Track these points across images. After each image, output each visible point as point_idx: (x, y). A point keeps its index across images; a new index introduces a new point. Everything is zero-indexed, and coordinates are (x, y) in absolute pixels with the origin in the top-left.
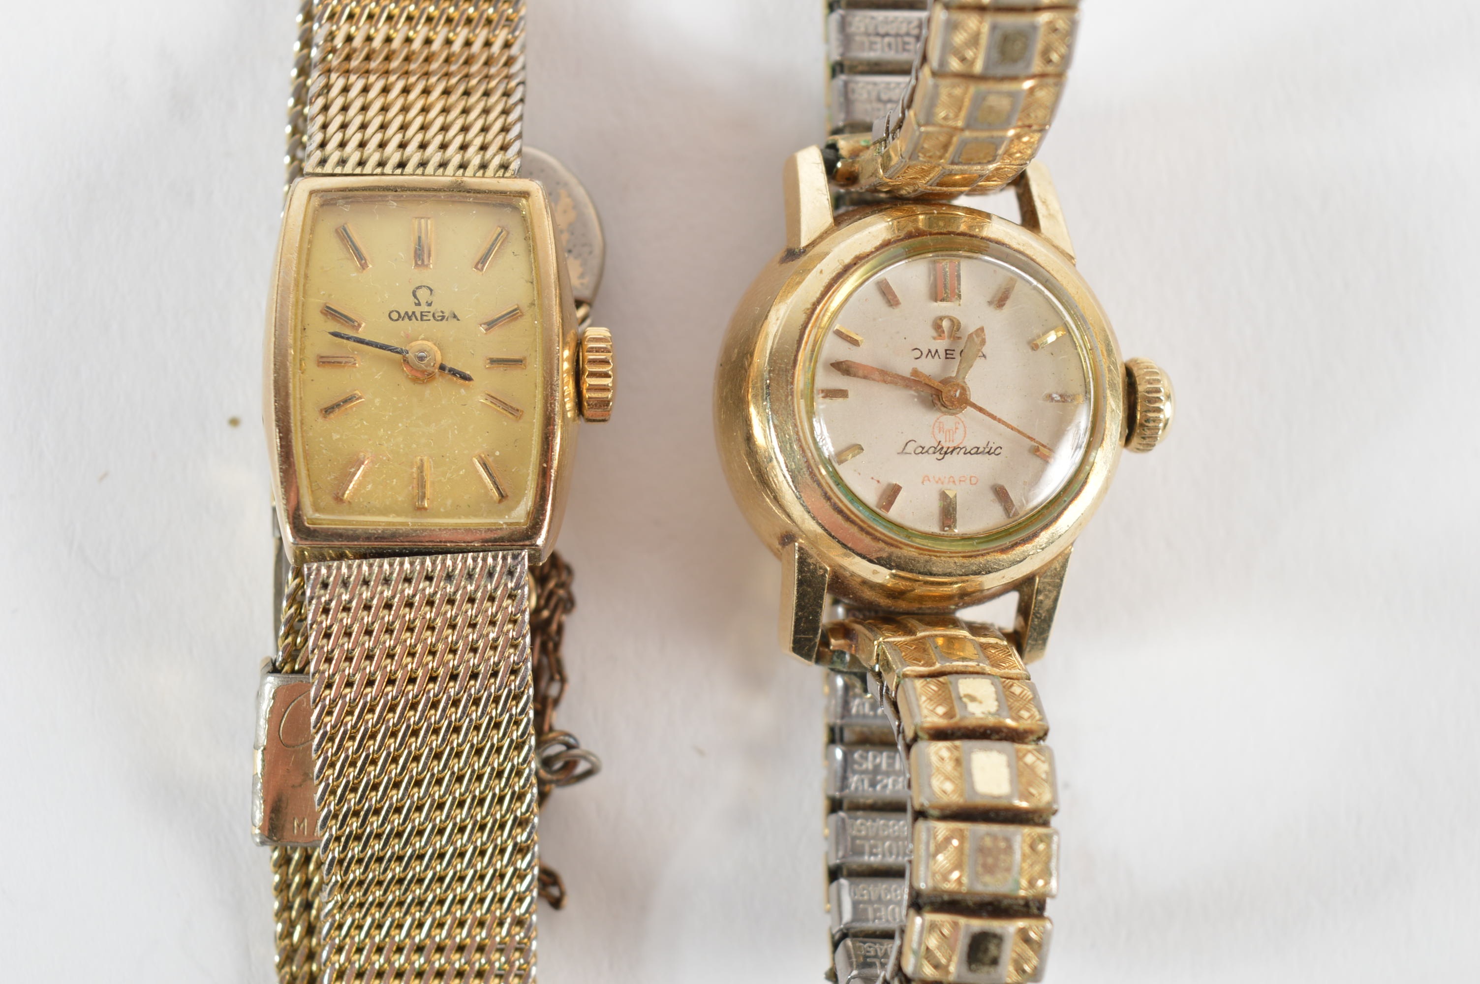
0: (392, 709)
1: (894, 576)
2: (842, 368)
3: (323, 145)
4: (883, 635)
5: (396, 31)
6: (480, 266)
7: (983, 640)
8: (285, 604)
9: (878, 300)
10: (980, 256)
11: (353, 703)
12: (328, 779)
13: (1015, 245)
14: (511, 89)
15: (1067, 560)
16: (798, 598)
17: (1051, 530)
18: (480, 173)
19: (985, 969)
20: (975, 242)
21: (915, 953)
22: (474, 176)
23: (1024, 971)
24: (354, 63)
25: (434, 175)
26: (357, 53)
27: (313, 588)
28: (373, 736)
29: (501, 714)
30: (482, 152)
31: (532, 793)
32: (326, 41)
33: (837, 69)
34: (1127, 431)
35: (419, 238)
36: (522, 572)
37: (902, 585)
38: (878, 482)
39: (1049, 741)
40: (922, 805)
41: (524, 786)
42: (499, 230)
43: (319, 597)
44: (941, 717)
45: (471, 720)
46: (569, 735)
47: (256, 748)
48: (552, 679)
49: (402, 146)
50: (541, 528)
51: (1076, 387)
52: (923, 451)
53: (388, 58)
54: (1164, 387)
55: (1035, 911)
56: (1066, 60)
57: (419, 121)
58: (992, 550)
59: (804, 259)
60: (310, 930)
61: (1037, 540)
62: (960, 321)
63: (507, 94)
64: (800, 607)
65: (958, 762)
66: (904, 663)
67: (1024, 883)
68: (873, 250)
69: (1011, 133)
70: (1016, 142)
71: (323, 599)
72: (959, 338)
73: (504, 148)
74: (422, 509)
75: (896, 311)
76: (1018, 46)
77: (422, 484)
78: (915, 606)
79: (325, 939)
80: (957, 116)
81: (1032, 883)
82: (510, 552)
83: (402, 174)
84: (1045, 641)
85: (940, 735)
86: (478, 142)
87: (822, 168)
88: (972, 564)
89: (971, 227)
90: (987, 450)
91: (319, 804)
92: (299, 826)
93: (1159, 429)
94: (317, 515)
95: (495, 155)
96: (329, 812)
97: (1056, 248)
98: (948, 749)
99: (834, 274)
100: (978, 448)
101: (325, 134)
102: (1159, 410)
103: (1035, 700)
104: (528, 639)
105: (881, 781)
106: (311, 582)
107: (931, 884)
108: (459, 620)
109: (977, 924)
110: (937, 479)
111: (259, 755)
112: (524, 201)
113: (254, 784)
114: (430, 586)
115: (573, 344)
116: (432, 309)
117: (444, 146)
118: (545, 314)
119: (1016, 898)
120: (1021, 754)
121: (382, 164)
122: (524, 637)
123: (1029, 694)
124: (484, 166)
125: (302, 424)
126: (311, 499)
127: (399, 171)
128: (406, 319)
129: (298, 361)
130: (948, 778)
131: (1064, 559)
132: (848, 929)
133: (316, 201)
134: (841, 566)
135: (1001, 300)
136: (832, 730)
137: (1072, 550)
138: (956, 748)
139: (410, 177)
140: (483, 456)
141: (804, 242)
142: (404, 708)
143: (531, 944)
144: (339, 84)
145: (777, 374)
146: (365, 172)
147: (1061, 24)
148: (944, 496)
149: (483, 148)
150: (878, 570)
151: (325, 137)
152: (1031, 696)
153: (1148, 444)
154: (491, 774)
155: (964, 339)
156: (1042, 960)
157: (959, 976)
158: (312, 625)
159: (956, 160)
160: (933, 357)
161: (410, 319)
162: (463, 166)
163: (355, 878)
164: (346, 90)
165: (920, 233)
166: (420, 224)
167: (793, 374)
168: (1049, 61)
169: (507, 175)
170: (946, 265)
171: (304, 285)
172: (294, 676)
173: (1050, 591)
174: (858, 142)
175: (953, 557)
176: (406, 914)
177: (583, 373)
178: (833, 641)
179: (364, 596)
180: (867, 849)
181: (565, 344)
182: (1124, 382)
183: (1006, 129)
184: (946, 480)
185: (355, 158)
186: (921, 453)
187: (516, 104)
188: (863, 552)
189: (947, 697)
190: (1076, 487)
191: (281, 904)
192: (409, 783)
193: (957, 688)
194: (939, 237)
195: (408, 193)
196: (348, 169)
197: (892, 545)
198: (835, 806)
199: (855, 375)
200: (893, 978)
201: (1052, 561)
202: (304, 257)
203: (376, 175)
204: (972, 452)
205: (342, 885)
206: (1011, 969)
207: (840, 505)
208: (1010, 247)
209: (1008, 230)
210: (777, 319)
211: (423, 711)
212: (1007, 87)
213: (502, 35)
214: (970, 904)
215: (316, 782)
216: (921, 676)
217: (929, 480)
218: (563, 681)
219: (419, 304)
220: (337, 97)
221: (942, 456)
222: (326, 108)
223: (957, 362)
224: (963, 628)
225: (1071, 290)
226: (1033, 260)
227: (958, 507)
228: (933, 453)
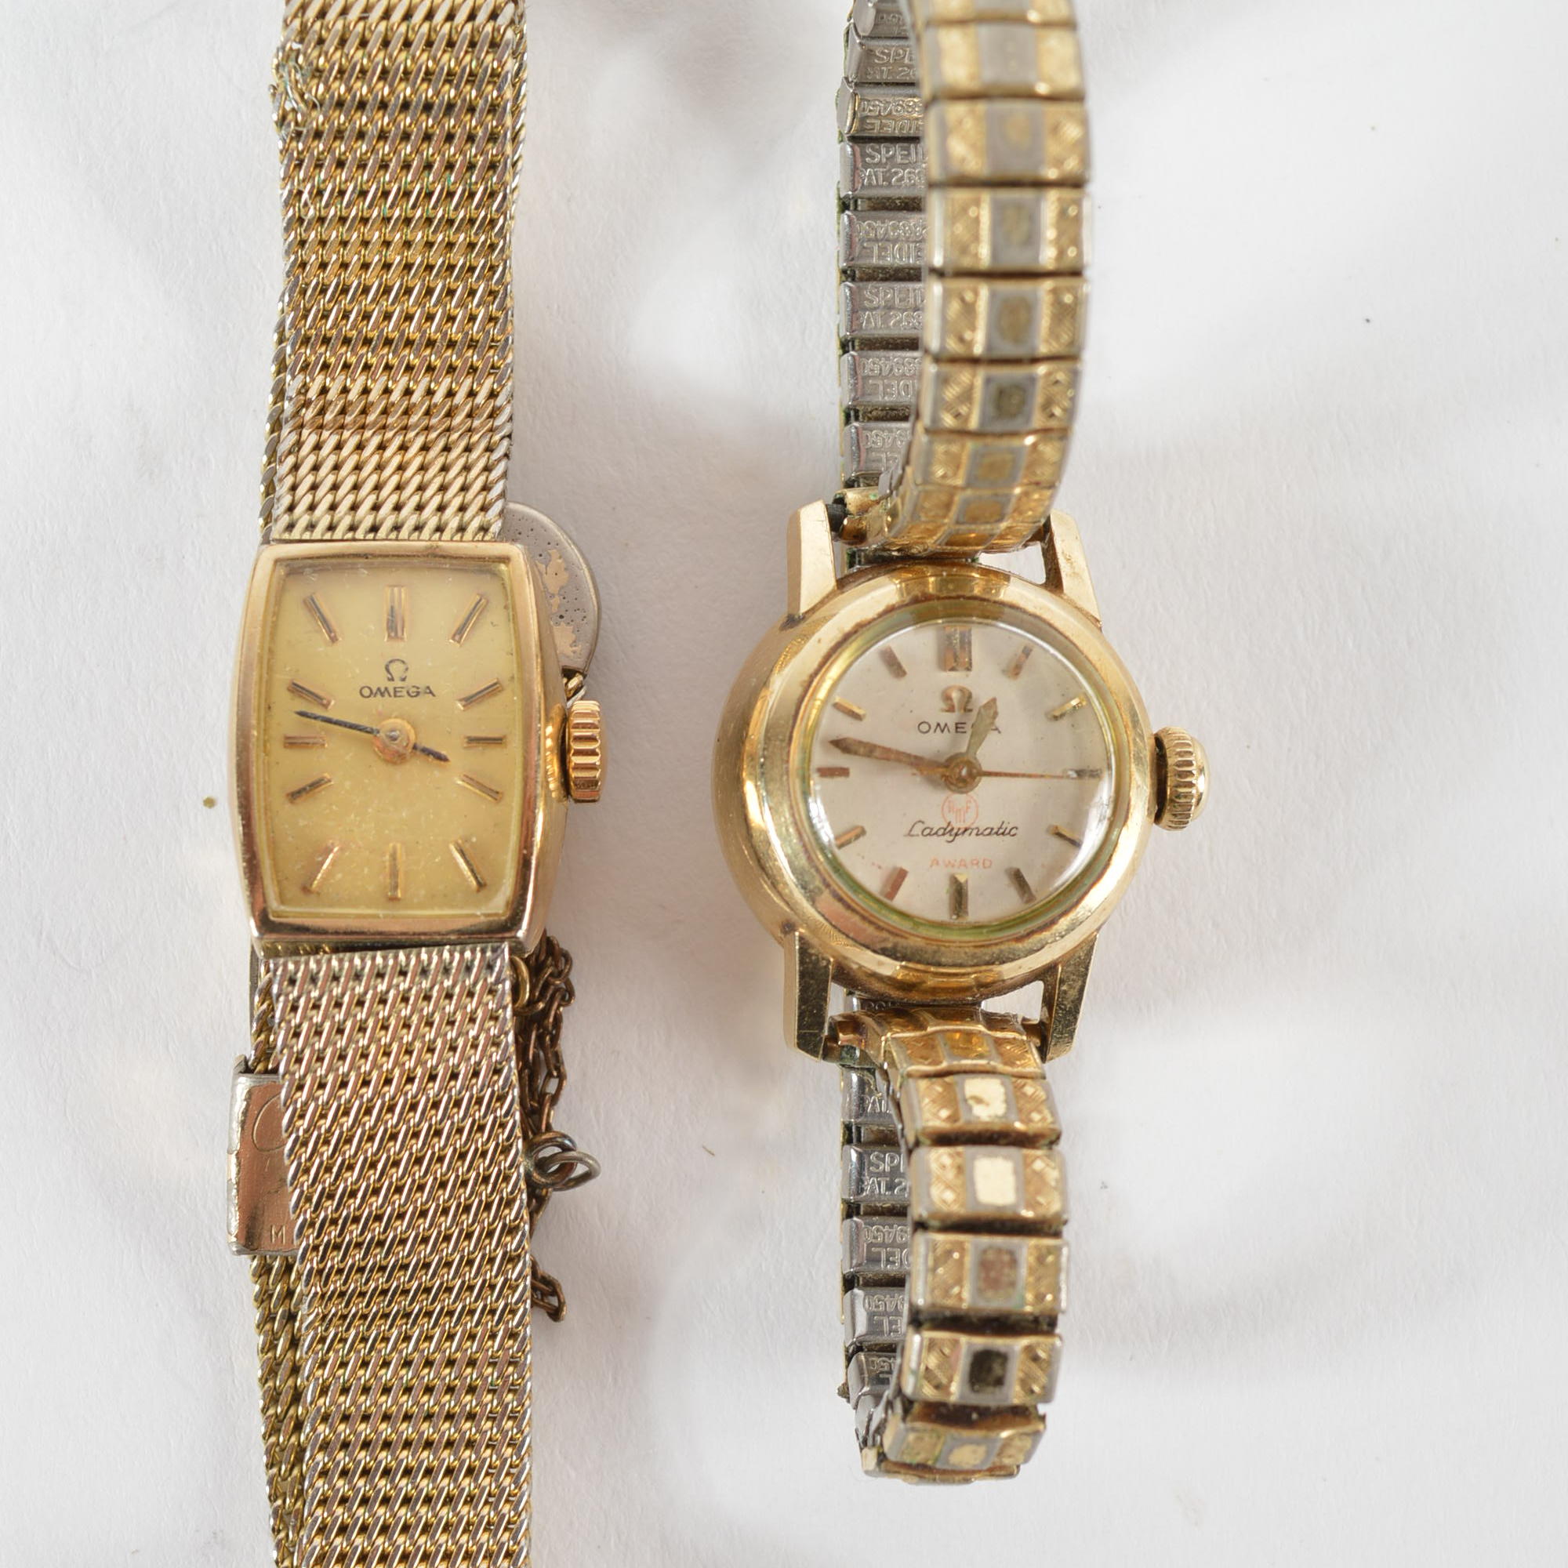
0: (368, 1112)
1: (902, 967)
2: (841, 745)
3: (291, 508)
4: (891, 1030)
5: (374, 381)
6: (457, 638)
7: (999, 1034)
8: (257, 999)
9: (882, 670)
10: (994, 622)
11: (327, 1105)
12: (302, 1185)
13: (1030, 609)
14: (495, 443)
15: (1092, 948)
16: (801, 991)
17: (1071, 916)
18: (458, 537)
19: (990, 1389)
20: (990, 607)
21: (915, 1373)
22: (452, 540)
23: (1032, 1392)
24: (329, 417)
25: (409, 540)
26: (332, 407)
27: (281, 984)
28: (349, 1141)
29: (485, 1116)
30: (460, 514)
31: (521, 1200)
32: (299, 393)
33: (850, 415)
34: (1157, 808)
35: (392, 608)
36: (502, 967)
37: (911, 977)
38: (880, 867)
39: (1062, 1146)
40: (921, 1216)
41: (512, 1192)
42: (478, 598)
43: (287, 995)
44: (944, 1121)
45: (453, 1123)
46: (565, 1136)
47: (230, 1152)
48: (550, 1075)
49: (376, 508)
50: (521, 920)
51: (1097, 763)
52: (931, 833)
53: (364, 412)
54: (1197, 758)
55: (1045, 1327)
56: (1070, 413)
57: (395, 480)
58: (1006, 939)
59: (803, 626)
60: (294, 1343)
61: (1056, 927)
62: (972, 692)
63: (489, 449)
64: (803, 1000)
65: (960, 1169)
66: (911, 1060)
67: (1030, 1297)
68: (876, 617)
69: (1018, 491)
70: (1024, 499)
71: (291, 997)
72: (970, 710)
73: (484, 508)
74: (394, 899)
75: (902, 683)
76: (1015, 400)
77: (394, 873)
78: (929, 998)
79: (307, 1353)
80: (955, 474)
81: (1040, 1298)
82: (490, 945)
83: (374, 540)
84: (1071, 1034)
85: (943, 1139)
86: (456, 503)
87: (826, 525)
88: (985, 954)
89: (987, 590)
90: (1001, 831)
91: (294, 1212)
92: (277, 1234)
93: (1191, 806)
94: (282, 908)
95: (474, 517)
96: (305, 1220)
97: (1080, 610)
98: (951, 1156)
99: (833, 643)
101: (294, 496)
102: (1191, 785)
103: (1049, 1102)
104: (511, 1037)
105: (900, 1183)
106: (278, 978)
107: (929, 1300)
108: (437, 1017)
109: (980, 1342)
110: (947, 863)
111: (233, 1159)
112: (503, 567)
113: (229, 1191)
114: (404, 981)
115: (558, 720)
116: (409, 683)
117: (420, 508)
118: (527, 690)
119: (1024, 1314)
120: (1029, 1161)
121: (353, 528)
122: (506, 1034)
123: (1042, 1094)
124: (462, 529)
125: (266, 809)
126: (276, 889)
127: (371, 536)
128: (379, 696)
129: (261, 743)
130: (948, 1187)
131: (1088, 946)
132: (861, 1343)
133: (282, 571)
134: (846, 958)
135: (1015, 670)
136: (848, 1128)
137: (1097, 936)
138: (959, 1154)
139: (383, 543)
140: (460, 842)
141: (803, 608)
142: (381, 1111)
143: (526, 1359)
144: (312, 440)
145: (772, 753)
146: (335, 537)
147: (1061, 376)
148: (954, 881)
149: (462, 508)
150: (885, 962)
151: (293, 500)
152: (1044, 1097)
153: (1182, 819)
154: (476, 1179)
155: (975, 713)
156: (1052, 1378)
157: (962, 1396)
158: (280, 1023)
159: (961, 520)
160: (942, 731)
161: (382, 695)
162: (440, 529)
163: (336, 1289)
164: (318, 447)
165: (927, 598)
166: (392, 593)
167: (789, 752)
168: (1052, 415)
169: (487, 538)
170: (956, 630)
171: (269, 661)
172: (266, 1076)
173: (1073, 980)
174: (867, 496)
175: (963, 947)
176: (391, 1327)
177: (569, 751)
178: (841, 1035)
179: (334, 993)
180: (883, 1256)
181: (548, 720)
182: (1152, 754)
183: (1012, 487)
184: (957, 864)
185: (325, 522)
187: (499, 460)
188: (867, 942)
189: (952, 1099)
190: (1098, 868)
191: (262, 1315)
192: (389, 1189)
193: (963, 1089)
194: (947, 601)
195: (380, 559)
196: (317, 534)
197: (897, 935)
198: (851, 1210)
199: (856, 753)
200: (895, 1398)
201: (1075, 948)
202: (268, 630)
203: (347, 540)
205: (323, 1296)
206: (1017, 1388)
207: (840, 892)
208: (1024, 612)
209: (1025, 593)
211: (401, 1113)
212: (1005, 443)
213: (488, 383)
214: (975, 1320)
215: (290, 1189)
216: (927, 1076)
217: (938, 864)
218: (561, 1077)
219: (392, 679)
220: (308, 455)
222: (296, 467)
223: (968, 736)
224: (978, 1022)
225: (1093, 657)
226: (1050, 625)
227: (970, 893)
228: (944, 834)
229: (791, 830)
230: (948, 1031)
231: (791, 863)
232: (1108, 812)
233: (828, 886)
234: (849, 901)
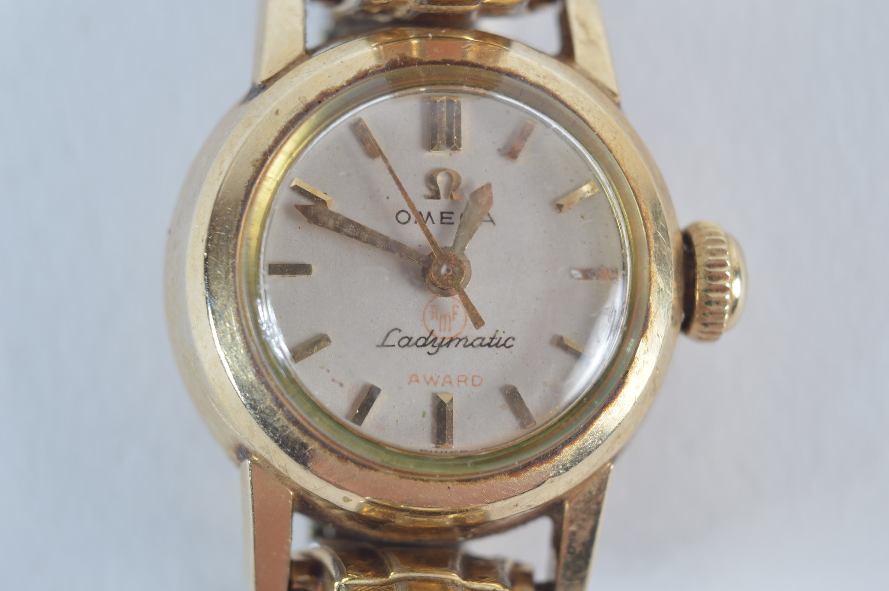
1: (366, 502)
9: (352, 150)
10: (488, 92)
13: (532, 77)
15: (605, 481)
17: (578, 444)
20: (486, 74)
34: (683, 316)
37: (378, 513)
38: (347, 386)
51: (607, 262)
52: (410, 342)
58: (497, 472)
61: (558, 458)
62: (460, 175)
68: (345, 84)
72: (459, 197)
88: (471, 490)
89: (481, 55)
90: (495, 341)
93: (724, 314)
97: (594, 81)
99: (293, 115)
100: (483, 339)
102: (724, 289)
110: (428, 379)
131: (601, 480)
134: (308, 493)
135: (513, 150)
137: (612, 467)
141: (264, 76)
145: (216, 245)
148: (436, 400)
150: (350, 498)
155: (466, 199)
165: (408, 62)
167: (236, 244)
170: (443, 101)
173: (584, 520)
175: (445, 481)
182: (678, 253)
184: (441, 380)
186: (407, 345)
188: (330, 474)
190: (611, 387)
194: (432, 67)
201: (584, 483)
204: (476, 343)
207: (295, 414)
208: (524, 80)
209: (526, 59)
210: (221, 174)
217: (417, 381)
221: (435, 349)
223: (455, 228)
224: (453, 569)
225: (607, 136)
226: (556, 97)
227: (455, 416)
228: (424, 345)
229: (238, 338)
230: (414, 579)
231: (236, 377)
232: (623, 321)
233: (281, 406)
234: (305, 424)
